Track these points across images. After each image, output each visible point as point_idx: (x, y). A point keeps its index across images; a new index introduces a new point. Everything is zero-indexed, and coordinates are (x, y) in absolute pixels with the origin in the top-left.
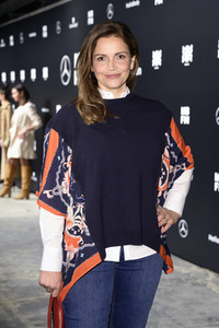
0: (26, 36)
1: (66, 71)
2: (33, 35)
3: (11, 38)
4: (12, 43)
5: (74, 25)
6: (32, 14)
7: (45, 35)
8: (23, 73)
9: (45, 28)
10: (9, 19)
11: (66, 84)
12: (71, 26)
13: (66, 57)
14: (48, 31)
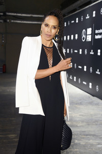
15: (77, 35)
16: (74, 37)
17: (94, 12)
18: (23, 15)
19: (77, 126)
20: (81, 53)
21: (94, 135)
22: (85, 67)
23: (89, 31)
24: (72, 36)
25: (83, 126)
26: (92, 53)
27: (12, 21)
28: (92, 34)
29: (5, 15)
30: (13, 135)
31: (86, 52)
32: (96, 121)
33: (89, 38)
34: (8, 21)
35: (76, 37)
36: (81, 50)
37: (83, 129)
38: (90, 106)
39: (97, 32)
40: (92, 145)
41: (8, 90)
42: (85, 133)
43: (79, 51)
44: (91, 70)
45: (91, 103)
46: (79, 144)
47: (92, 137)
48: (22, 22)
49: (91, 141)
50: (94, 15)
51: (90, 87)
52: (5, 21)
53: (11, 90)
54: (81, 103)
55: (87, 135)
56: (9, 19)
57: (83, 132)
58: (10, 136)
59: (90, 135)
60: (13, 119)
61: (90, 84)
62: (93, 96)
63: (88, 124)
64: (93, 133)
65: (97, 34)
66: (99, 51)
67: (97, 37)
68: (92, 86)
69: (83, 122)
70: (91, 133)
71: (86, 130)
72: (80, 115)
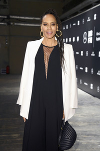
0: (72, 25)
1: (85, 38)
2: (74, 24)
3: (67, 26)
4: (67, 28)
5: (89, 20)
6: (75, 16)
7: (79, 24)
8: (70, 39)
9: (79, 22)
10: (67, 19)
11: (85, 43)
12: (88, 21)
13: (85, 32)
14: (80, 23)
15: (78, 38)
16: (76, 39)
17: (95, 15)
18: (26, 18)
19: (78, 126)
20: (82, 55)
21: (95, 135)
22: (86, 68)
23: (90, 33)
24: (74, 38)
25: (84, 126)
26: (93, 55)
27: (16, 24)
28: (93, 37)
29: (9, 18)
30: (17, 135)
31: (87, 54)
32: (97, 121)
34: (12, 24)
35: (78, 40)
36: (82, 52)
37: (85, 129)
38: (92, 106)
39: (98, 34)
40: (93, 145)
41: (12, 91)
42: (86, 133)
43: (80, 53)
44: (92, 71)
45: (92, 104)
46: (81, 143)
47: (93, 136)
48: (25, 25)
49: (92, 141)
50: (95, 18)
51: (92, 88)
52: (9, 24)
53: (15, 91)
54: (82, 103)
55: (88, 135)
56: (13, 22)
57: (85, 132)
60: (16, 119)
61: (92, 85)
62: (94, 96)
63: (90, 124)
64: (94, 133)
65: (98, 37)
67: (98, 39)
68: (93, 87)
69: (84, 122)
70: (92, 133)
71: (87, 130)
72: (82, 115)
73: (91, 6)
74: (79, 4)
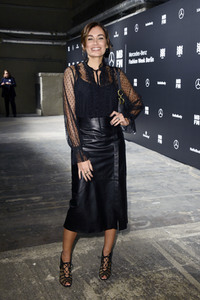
17: (126, 29)
18: (20, 32)
21: (145, 191)
27: (5, 41)
28: (123, 58)
32: (142, 173)
33: (120, 64)
39: (131, 55)
40: (146, 203)
41: (10, 138)
47: (142, 193)
49: (143, 198)
50: (126, 33)
55: (136, 191)
58: (33, 198)
59: (140, 191)
63: (134, 178)
64: (143, 188)
65: (132, 58)
66: (135, 80)
67: (131, 62)
73: (117, 16)
74: (98, 13)
